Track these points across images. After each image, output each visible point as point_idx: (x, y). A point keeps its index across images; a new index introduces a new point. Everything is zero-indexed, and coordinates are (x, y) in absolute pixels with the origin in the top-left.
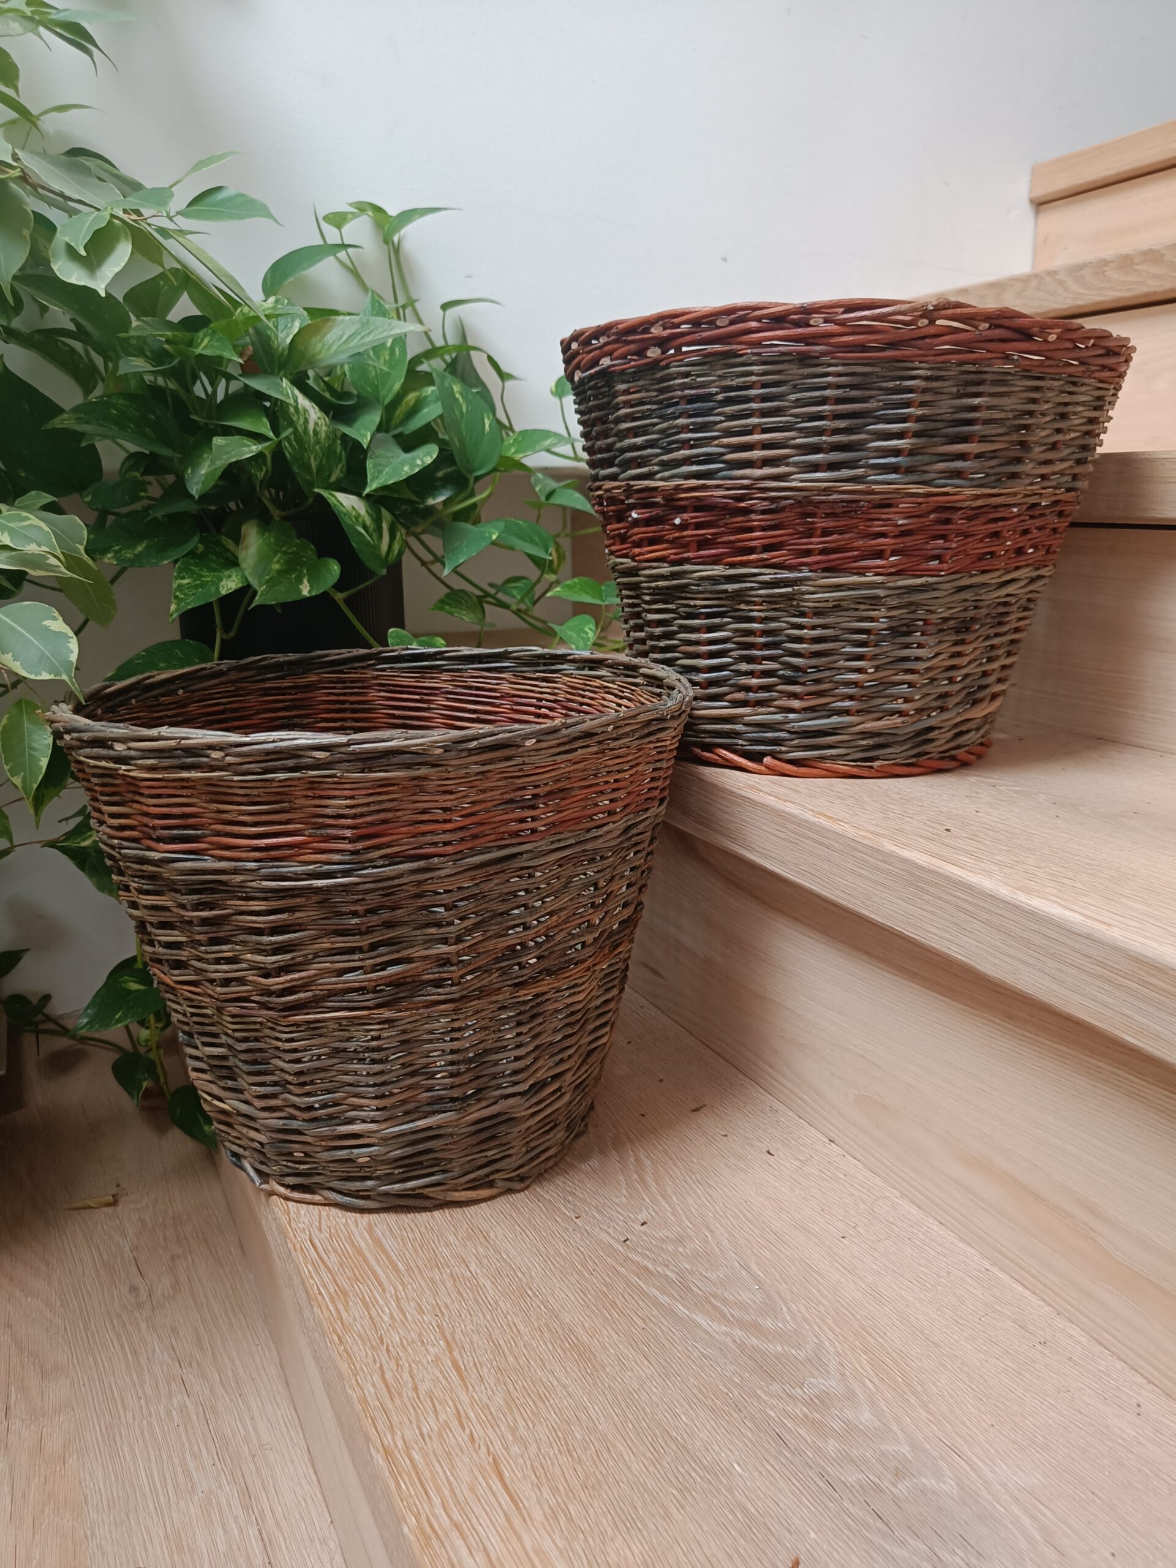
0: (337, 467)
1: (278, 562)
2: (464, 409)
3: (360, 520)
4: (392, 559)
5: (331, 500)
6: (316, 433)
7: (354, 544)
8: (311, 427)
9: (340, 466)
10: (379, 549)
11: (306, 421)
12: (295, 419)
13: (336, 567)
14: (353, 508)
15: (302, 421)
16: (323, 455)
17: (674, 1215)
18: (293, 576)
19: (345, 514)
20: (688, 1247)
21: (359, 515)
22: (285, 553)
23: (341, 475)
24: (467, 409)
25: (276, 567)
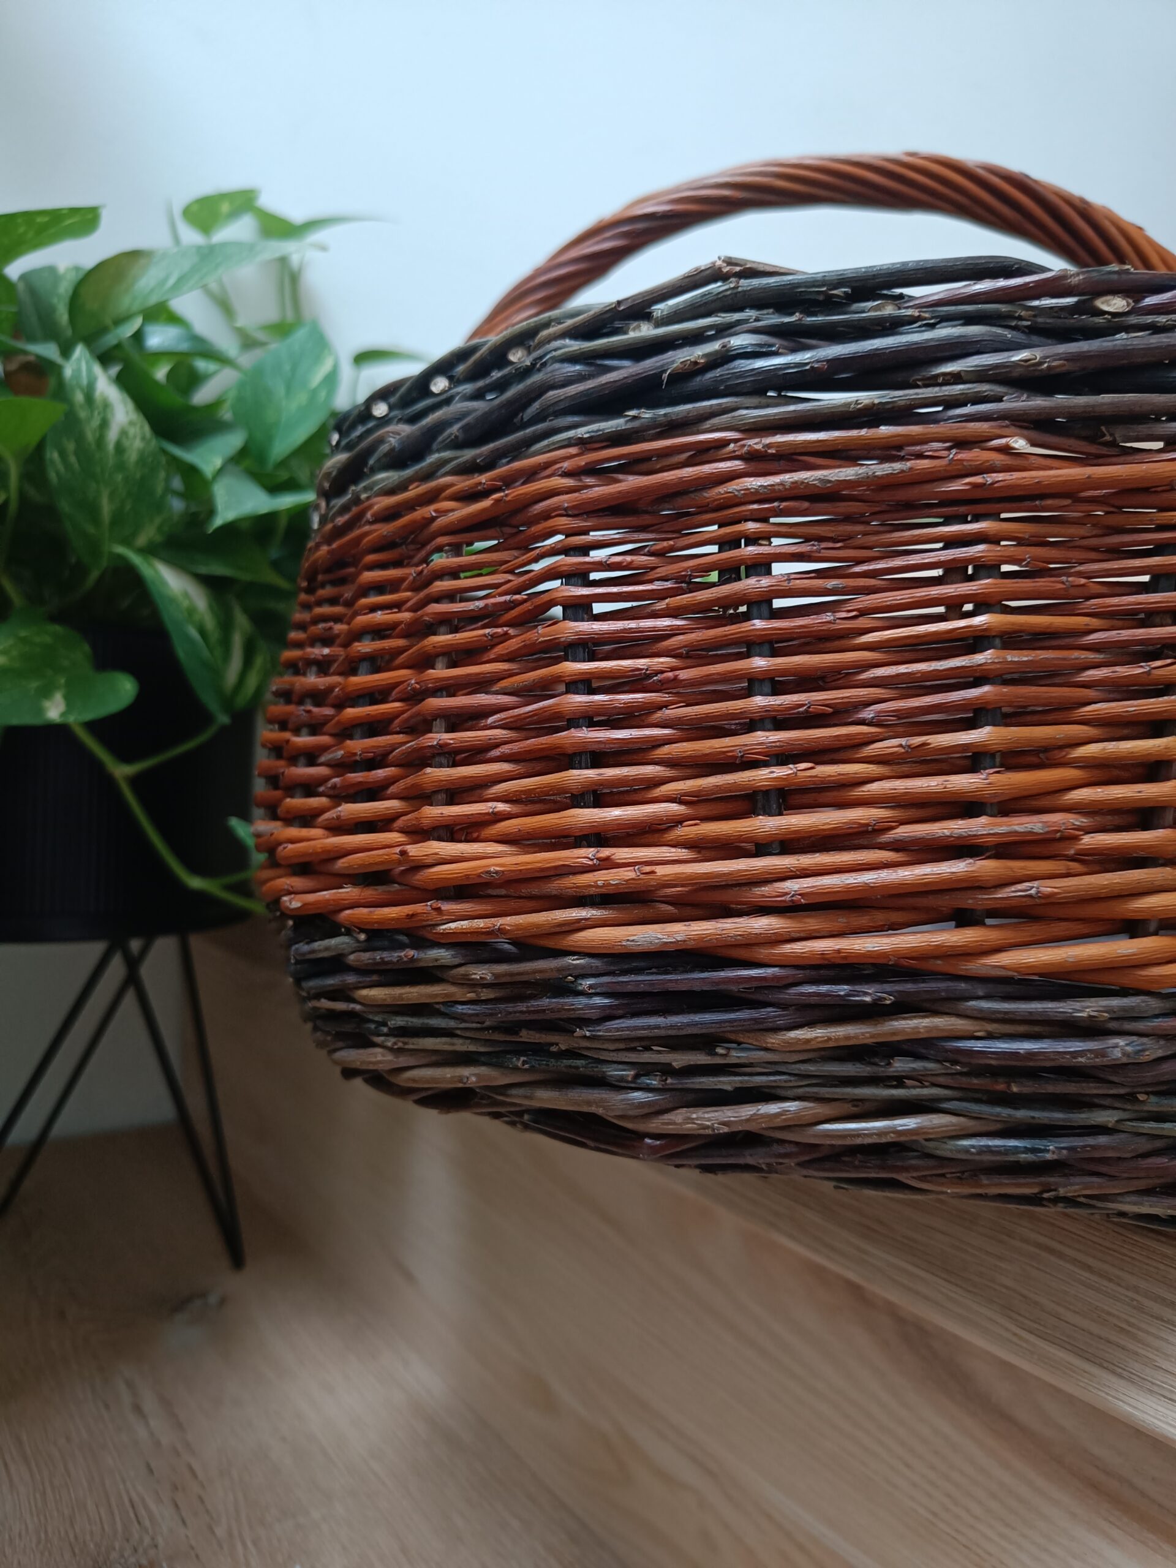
0: (154, 521)
3: (195, 619)
4: (241, 700)
5: (146, 573)
6: (120, 448)
8: (112, 435)
10: (224, 678)
11: (104, 424)
12: (83, 414)
13: (129, 686)
14: (185, 594)
15: (96, 422)
18: (36, 685)
19: (169, 602)
21: (195, 612)
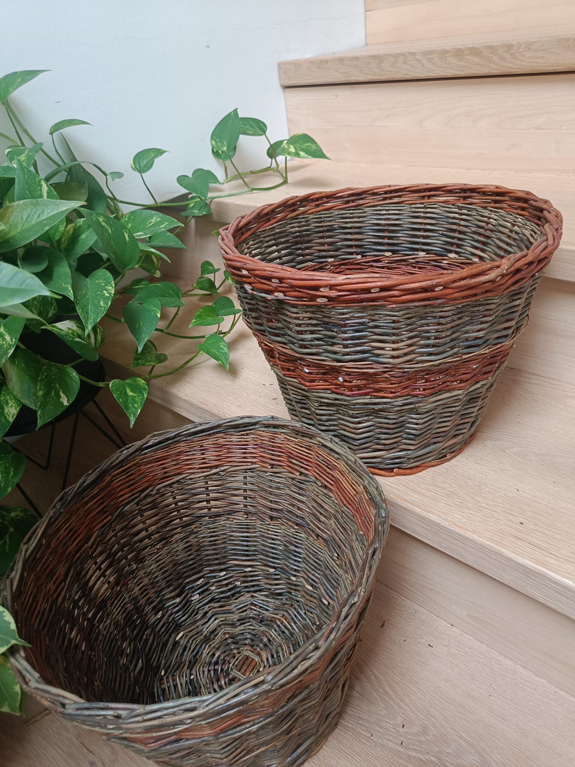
0: (51, 309)
1: (40, 390)
2: (110, 232)
3: (75, 334)
4: (98, 344)
5: (55, 330)
7: (78, 352)
9: (53, 307)
10: (91, 344)
13: (74, 374)
14: (69, 329)
16: (40, 305)
17: (412, 712)
18: (53, 393)
19: (66, 335)
20: (430, 734)
21: (74, 331)
22: (42, 380)
23: (55, 312)
24: (111, 230)
25: (40, 393)
